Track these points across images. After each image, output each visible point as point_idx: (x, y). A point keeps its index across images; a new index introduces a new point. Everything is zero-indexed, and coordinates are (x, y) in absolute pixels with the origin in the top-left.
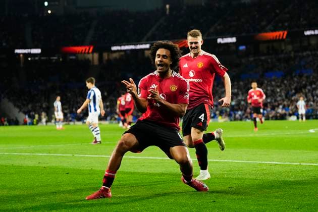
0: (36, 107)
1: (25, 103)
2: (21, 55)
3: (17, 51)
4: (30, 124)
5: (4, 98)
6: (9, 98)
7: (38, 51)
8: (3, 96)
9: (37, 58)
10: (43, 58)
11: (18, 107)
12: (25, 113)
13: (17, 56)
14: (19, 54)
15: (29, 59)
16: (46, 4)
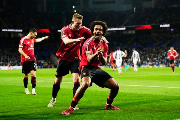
3: (59, 31)
16: (74, 7)
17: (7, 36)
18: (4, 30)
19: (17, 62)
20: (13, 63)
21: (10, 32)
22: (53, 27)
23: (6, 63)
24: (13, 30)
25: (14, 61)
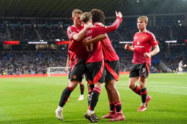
0: (174, 65)
1: (170, 63)
2: (169, 44)
3: (167, 42)
4: (171, 72)
5: (161, 61)
6: (163, 61)
7: (175, 41)
8: (160, 60)
9: (175, 45)
10: (178, 44)
11: (167, 65)
12: (170, 68)
13: (167, 44)
14: (167, 43)
15: (172, 45)
16: (179, 21)
22: (161, 39)
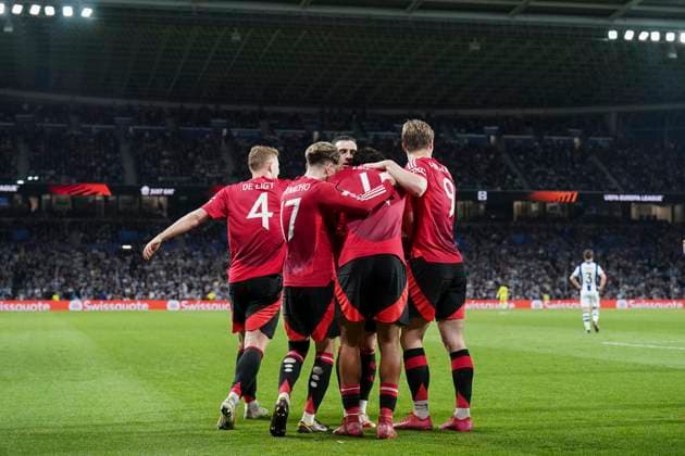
17: (618, 214)
18: (609, 198)
19: (646, 288)
20: (632, 291)
21: (630, 202)
23: (615, 291)
24: (637, 198)
25: (636, 285)
